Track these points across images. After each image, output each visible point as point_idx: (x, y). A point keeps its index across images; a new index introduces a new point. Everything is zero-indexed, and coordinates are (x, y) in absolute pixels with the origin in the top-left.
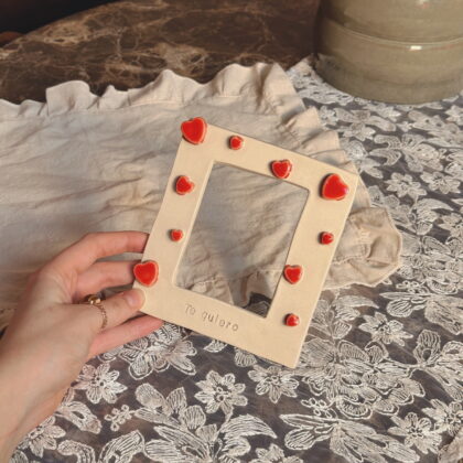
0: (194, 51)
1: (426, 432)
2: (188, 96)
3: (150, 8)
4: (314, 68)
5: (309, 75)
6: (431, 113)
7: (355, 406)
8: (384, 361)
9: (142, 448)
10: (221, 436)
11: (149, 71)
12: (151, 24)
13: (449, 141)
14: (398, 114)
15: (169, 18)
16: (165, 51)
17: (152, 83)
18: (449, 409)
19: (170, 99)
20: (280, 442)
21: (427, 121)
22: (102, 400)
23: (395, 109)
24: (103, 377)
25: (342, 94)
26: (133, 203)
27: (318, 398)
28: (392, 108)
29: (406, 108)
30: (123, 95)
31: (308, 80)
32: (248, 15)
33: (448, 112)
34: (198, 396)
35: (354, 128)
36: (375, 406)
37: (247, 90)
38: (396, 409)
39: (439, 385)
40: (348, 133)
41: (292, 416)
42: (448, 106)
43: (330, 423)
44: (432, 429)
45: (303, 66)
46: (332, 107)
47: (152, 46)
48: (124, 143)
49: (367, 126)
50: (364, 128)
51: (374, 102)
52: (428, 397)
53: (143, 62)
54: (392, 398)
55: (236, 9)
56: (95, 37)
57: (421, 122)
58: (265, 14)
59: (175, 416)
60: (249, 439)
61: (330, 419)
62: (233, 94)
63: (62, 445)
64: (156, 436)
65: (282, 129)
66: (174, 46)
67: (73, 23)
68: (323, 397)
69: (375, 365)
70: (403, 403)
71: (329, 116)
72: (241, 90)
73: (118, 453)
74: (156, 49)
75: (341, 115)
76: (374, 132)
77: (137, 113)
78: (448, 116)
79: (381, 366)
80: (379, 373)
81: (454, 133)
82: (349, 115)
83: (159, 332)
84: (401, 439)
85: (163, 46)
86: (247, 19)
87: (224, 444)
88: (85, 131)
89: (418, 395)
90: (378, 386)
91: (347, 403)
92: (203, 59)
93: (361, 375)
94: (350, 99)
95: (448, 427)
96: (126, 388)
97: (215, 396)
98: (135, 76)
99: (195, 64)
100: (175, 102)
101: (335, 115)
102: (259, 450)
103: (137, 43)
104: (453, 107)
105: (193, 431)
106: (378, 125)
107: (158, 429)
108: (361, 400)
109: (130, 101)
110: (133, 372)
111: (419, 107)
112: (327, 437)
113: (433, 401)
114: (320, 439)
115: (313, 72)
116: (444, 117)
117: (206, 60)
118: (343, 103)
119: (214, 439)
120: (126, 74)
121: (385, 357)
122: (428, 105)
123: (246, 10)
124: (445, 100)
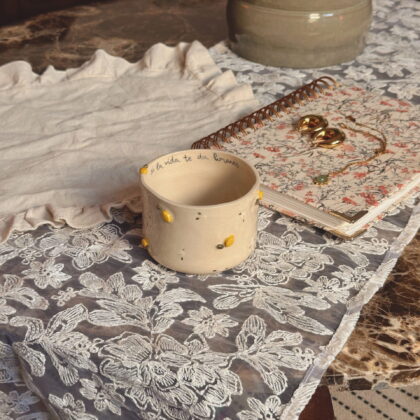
0: (125, 42)
1: (335, 288)
2: (121, 72)
4: (230, 48)
5: (226, 53)
6: (334, 73)
7: (273, 277)
8: (298, 244)
9: (86, 316)
10: (157, 303)
11: (85, 57)
12: (85, 25)
14: (304, 76)
15: (101, 21)
17: (87, 63)
18: (355, 272)
19: (104, 73)
20: (210, 305)
22: (49, 286)
23: (301, 72)
24: (49, 269)
25: (255, 64)
26: (72, 148)
27: (240, 274)
28: (298, 71)
29: (310, 71)
30: (62, 74)
31: (225, 56)
32: (171, 15)
33: (346, 72)
34: (134, 278)
35: (267, 86)
36: (291, 274)
37: (172, 65)
38: (309, 275)
39: (346, 256)
40: (261, 90)
41: (219, 286)
42: (346, 67)
43: (252, 288)
44: (340, 286)
45: (220, 47)
46: (246, 72)
47: (87, 40)
48: (64, 107)
49: (277, 83)
50: (275, 86)
51: (282, 67)
52: (336, 264)
53: (80, 51)
54: (305, 268)
55: (161, 11)
56: (36, 36)
58: (185, 13)
59: (115, 293)
60: (182, 304)
61: (253, 285)
62: (160, 68)
63: (13, 320)
64: (98, 307)
65: (204, 89)
66: (106, 39)
67: (16, 27)
68: (245, 272)
69: (291, 247)
70: (315, 270)
71: (244, 79)
72: (167, 66)
73: (65, 322)
74: (90, 42)
75: (255, 78)
76: (283, 88)
77: (74, 86)
78: (346, 74)
79: (296, 248)
80: (293, 253)
82: (262, 77)
83: (99, 235)
84: (315, 294)
85: (97, 39)
86: (170, 18)
87: (160, 310)
88: (29, 100)
89: (328, 263)
90: (293, 261)
91: (266, 275)
92: (132, 47)
93: (278, 255)
94: (262, 67)
95: (354, 285)
96: (70, 277)
97: (150, 278)
98: (73, 61)
99: (126, 50)
100: (109, 76)
101: (250, 79)
102: (190, 312)
103: (74, 39)
104: (350, 68)
105: (132, 302)
106: (287, 82)
107: (100, 302)
108: (279, 272)
109: (68, 77)
110: (76, 264)
111: (322, 69)
112: (250, 298)
113: (340, 267)
114: (244, 300)
115: (229, 51)
116: (343, 75)
117: (135, 47)
118: (256, 70)
119: (151, 306)
120: (65, 60)
121: (299, 241)
122: (330, 68)
123: (169, 11)
124: (343, 64)
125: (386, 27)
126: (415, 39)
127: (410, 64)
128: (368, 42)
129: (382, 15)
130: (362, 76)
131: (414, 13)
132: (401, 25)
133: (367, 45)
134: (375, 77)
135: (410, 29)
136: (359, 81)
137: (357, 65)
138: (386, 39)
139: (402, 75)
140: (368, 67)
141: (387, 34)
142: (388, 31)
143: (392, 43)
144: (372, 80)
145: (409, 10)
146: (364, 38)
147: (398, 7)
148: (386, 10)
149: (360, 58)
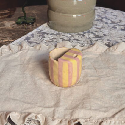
3: (4, 13)
4: (48, 25)
5: (47, 27)
6: (80, 35)
12: (3, 16)
13: (84, 41)
14: (71, 35)
15: (8, 15)
16: (6, 23)
21: (78, 37)
23: (70, 34)
25: (55, 31)
28: (69, 34)
29: (73, 34)
31: (46, 28)
32: (32, 13)
33: (85, 34)
35: (57, 39)
40: (55, 40)
42: (85, 33)
46: (51, 34)
49: (61, 38)
50: (59, 39)
51: (64, 33)
55: (29, 12)
57: (77, 37)
58: (37, 13)
66: (8, 21)
71: (50, 36)
74: (3, 22)
75: (54, 36)
76: (62, 40)
78: (85, 35)
81: (86, 39)
82: (56, 36)
85: (5, 21)
86: (32, 14)
94: (57, 32)
99: (14, 25)
101: (52, 36)
104: (86, 33)
106: (64, 38)
111: (77, 33)
116: (83, 35)
118: (55, 33)
122: (80, 33)
123: (32, 12)
124: (84, 32)
125: (101, 19)
126: (110, 23)
127: (106, 32)
128: (94, 24)
129: (101, 15)
130: (90, 36)
131: (111, 14)
132: (106, 18)
133: (93, 25)
134: (94, 37)
135: (109, 20)
136: (88, 38)
137: (89, 32)
138: (100, 23)
139: (103, 36)
140: (92, 33)
141: (101, 21)
142: (101, 20)
143: (102, 25)
144: (93, 38)
145: (110, 13)
146: (92, 23)
147: (106, 12)
148: (102, 13)
149: (90, 30)
